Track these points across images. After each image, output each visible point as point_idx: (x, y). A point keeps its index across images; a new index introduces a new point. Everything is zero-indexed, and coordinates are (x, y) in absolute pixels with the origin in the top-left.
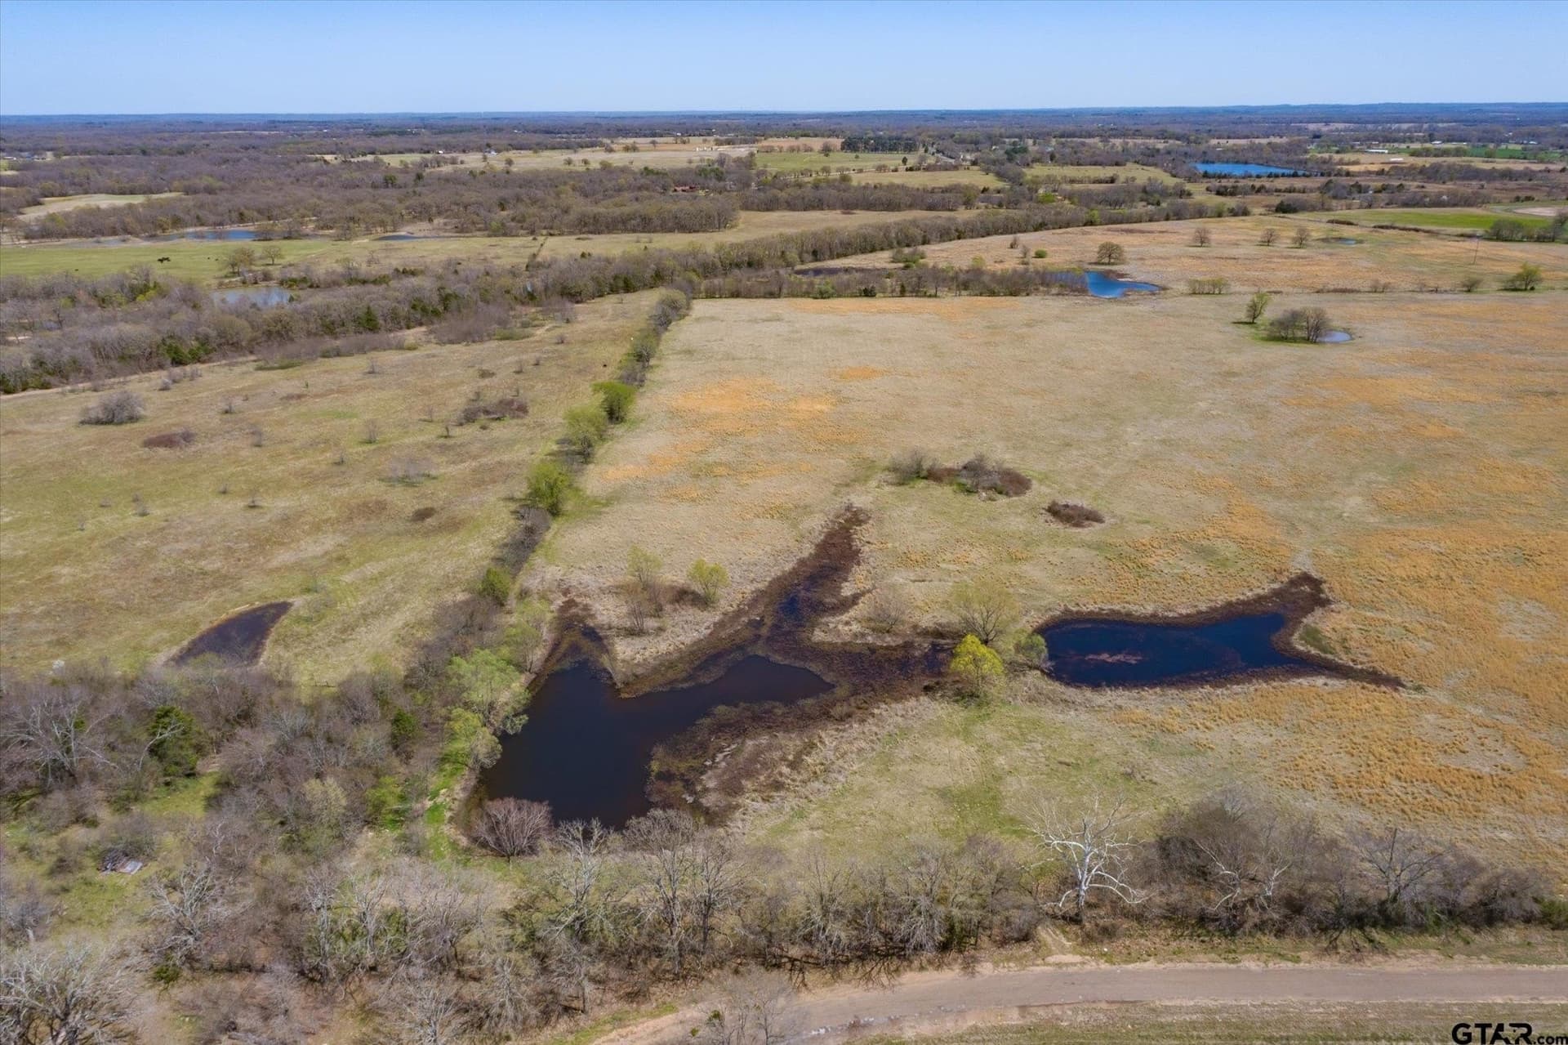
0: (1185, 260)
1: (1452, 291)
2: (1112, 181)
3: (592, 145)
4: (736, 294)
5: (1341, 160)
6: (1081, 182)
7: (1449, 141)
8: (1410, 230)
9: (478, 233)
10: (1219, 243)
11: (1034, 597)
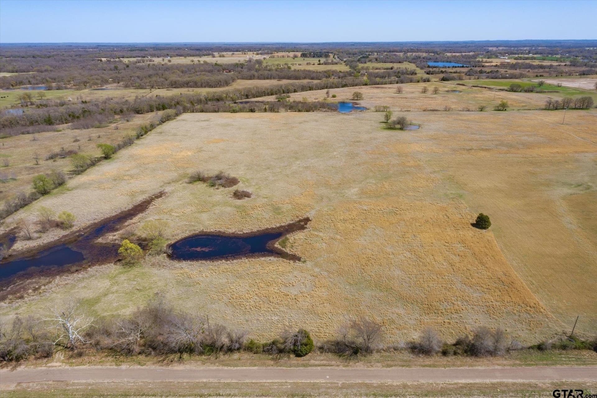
0: (387, 99)
1: (475, 111)
2: (392, 69)
3: (209, 55)
4: (202, 111)
5: (486, 61)
6: (380, 69)
7: (536, 54)
8: (483, 87)
9: (132, 88)
10: (407, 92)
11: (194, 226)
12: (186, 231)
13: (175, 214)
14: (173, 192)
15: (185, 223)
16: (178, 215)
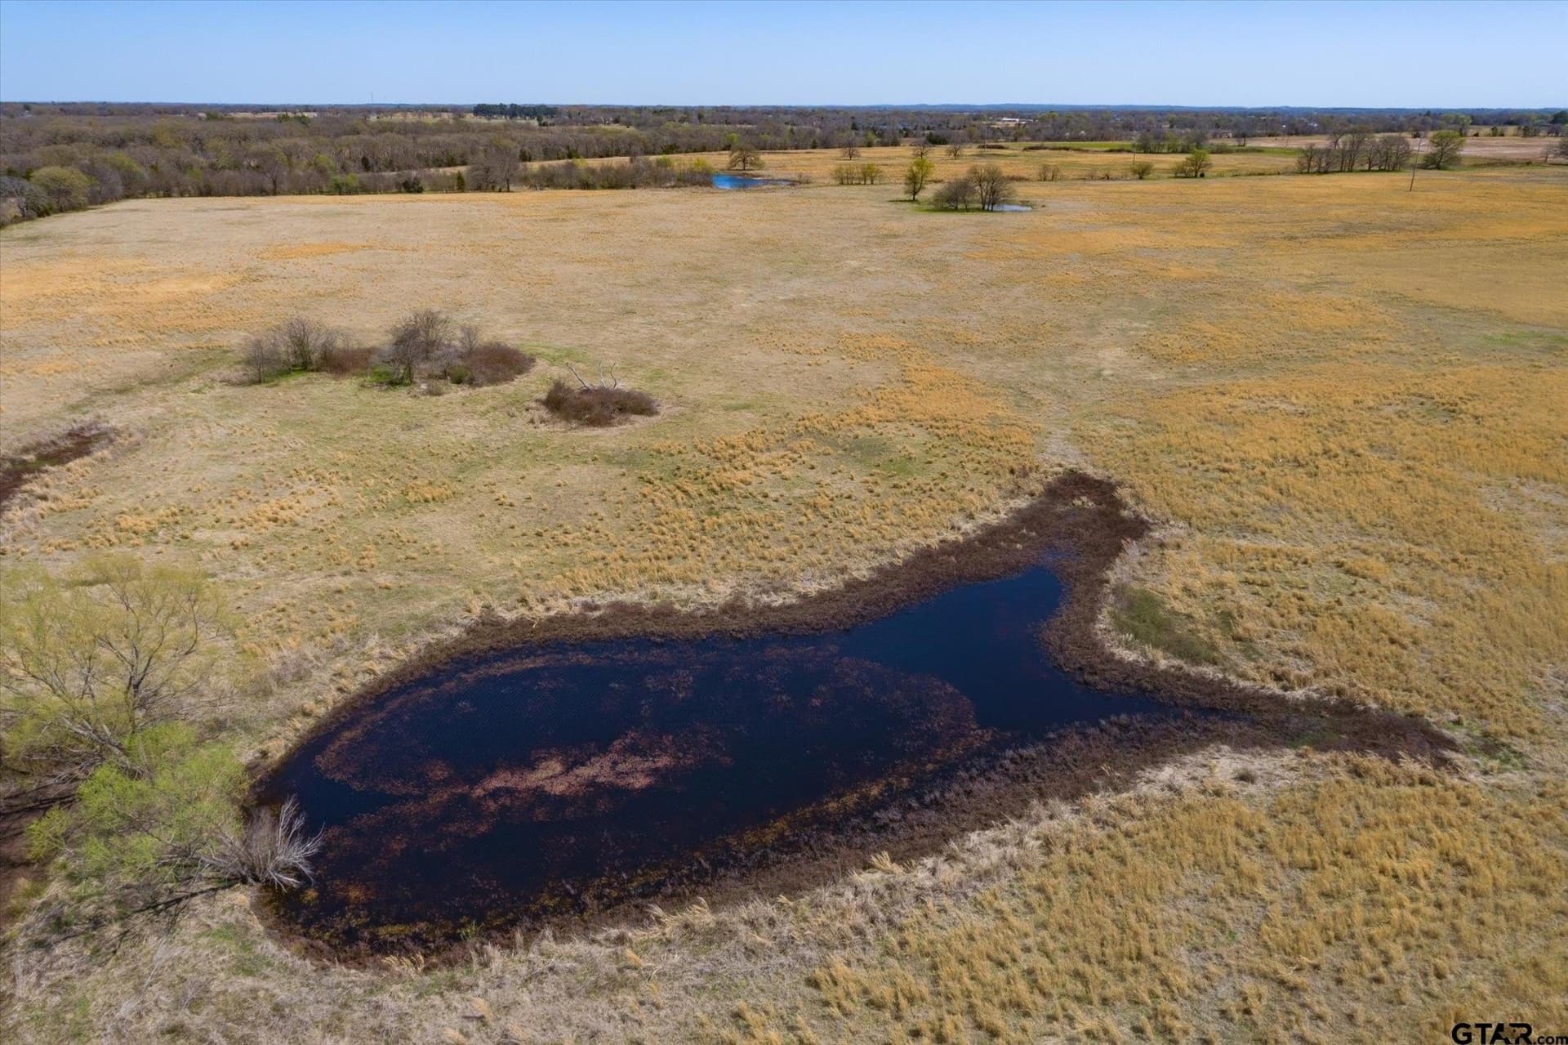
1: (1124, 178)
8: (1060, 149)
10: (870, 158)
11: (403, 594)
12: (358, 635)
13: (223, 537)
14: (158, 429)
15: (316, 580)
16: (239, 537)
